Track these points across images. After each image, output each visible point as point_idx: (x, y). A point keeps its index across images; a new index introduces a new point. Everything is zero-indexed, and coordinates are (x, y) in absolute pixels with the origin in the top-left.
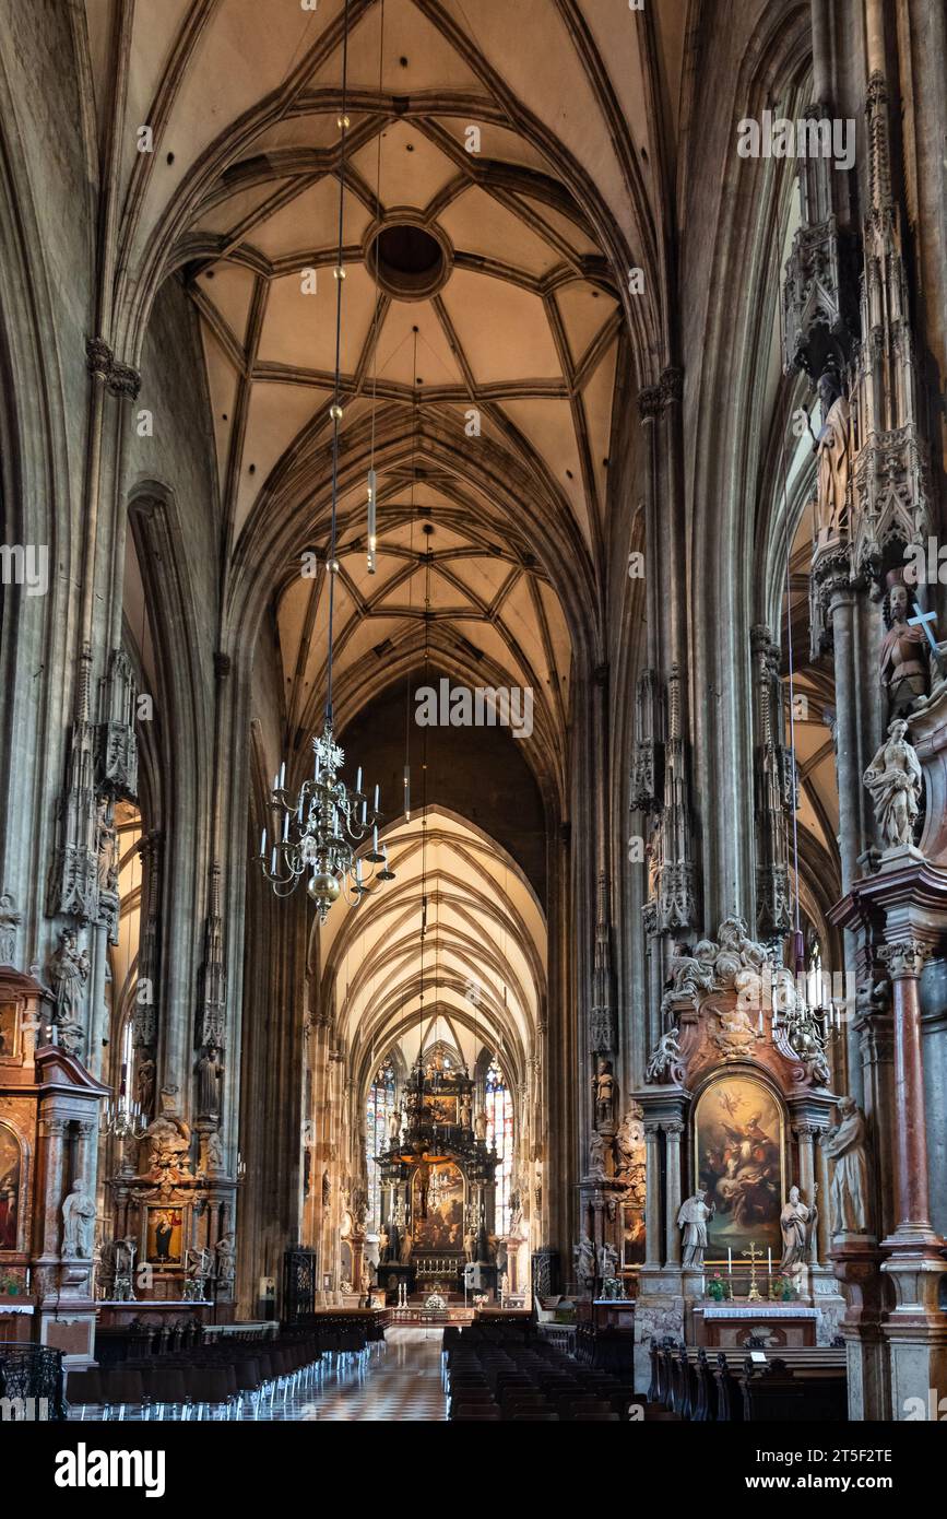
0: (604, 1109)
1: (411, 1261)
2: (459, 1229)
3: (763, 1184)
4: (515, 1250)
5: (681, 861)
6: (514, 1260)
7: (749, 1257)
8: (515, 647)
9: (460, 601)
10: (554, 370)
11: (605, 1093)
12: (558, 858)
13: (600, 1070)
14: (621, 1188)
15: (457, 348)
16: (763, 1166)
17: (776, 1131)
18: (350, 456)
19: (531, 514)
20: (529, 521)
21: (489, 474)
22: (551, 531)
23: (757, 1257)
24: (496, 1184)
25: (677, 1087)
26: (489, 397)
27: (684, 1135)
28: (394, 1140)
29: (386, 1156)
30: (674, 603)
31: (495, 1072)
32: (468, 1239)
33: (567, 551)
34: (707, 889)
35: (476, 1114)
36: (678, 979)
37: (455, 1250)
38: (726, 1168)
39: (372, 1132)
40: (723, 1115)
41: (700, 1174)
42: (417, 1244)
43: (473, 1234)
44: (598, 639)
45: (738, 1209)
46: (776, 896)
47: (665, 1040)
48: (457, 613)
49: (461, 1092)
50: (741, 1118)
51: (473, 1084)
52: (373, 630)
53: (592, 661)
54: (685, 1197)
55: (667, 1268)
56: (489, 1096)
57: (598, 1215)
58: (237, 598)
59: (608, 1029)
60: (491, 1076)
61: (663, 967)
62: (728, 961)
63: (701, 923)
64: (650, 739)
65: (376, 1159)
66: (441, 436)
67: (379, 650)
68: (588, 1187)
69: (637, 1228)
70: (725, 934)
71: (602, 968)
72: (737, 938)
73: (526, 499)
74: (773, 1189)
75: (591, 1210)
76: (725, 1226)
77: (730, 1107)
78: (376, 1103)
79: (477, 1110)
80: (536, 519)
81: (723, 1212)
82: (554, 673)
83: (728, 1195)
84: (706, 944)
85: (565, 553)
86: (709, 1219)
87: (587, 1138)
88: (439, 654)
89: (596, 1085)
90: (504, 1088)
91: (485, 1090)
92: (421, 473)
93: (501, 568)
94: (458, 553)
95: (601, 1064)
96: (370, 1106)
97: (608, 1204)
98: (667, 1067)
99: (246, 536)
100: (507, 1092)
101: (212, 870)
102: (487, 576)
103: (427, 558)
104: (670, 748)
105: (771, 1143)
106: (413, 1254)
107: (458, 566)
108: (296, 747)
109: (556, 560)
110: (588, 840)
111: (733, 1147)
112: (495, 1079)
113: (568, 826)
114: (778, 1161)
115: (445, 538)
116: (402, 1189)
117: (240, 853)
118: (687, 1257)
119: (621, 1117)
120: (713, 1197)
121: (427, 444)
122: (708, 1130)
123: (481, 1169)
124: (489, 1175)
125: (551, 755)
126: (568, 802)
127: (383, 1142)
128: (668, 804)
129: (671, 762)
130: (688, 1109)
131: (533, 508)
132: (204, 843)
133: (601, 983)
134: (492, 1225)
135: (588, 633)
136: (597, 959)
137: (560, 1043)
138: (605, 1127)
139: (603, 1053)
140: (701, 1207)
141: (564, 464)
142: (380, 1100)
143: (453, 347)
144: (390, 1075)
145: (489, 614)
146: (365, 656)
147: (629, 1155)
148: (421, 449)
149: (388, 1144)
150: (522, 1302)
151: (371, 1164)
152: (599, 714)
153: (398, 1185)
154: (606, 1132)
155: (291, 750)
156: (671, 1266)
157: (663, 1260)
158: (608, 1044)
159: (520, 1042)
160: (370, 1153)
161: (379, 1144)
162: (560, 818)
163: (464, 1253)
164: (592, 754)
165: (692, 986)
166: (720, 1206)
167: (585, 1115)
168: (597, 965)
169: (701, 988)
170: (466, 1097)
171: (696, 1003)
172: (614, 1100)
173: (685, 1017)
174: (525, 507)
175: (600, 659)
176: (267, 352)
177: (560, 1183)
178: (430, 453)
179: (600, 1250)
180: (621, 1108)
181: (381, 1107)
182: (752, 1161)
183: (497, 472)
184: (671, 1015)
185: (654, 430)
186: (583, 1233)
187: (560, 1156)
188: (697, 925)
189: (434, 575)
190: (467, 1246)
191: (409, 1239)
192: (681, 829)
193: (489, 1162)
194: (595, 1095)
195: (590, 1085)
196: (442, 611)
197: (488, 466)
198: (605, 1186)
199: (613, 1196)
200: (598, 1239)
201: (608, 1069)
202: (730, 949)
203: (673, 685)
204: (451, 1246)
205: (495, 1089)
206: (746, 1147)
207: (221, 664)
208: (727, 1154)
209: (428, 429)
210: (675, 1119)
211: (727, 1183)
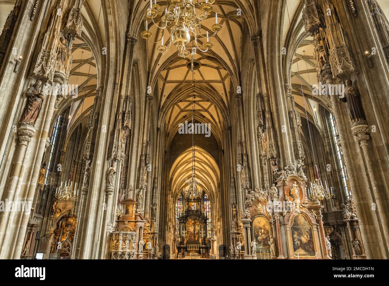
0: (235, 216)
1: (186, 245)
2: (198, 237)
3: (266, 238)
4: (213, 243)
5: (247, 176)
6: (213, 246)
7: (263, 253)
8: (212, 116)
9: (201, 108)
10: (219, 78)
11: (235, 212)
12: (222, 156)
13: (233, 207)
14: (239, 234)
15: (202, 76)
16: (266, 234)
17: (268, 227)
18: (182, 91)
19: (215, 99)
20: (215, 101)
21: (207, 93)
22: (219, 102)
23: (265, 253)
24: (207, 225)
25: (249, 219)
26: (208, 82)
27: (251, 228)
28: (182, 214)
29: (180, 218)
30: (243, 130)
31: (206, 196)
32: (200, 239)
33: (222, 106)
34: (252, 181)
35: (202, 207)
36: (248, 198)
37: (197, 242)
38: (259, 235)
39: (177, 212)
40: (258, 224)
41: (255, 236)
42: (188, 240)
43: (202, 238)
44: (229, 121)
45: (262, 243)
46: (265, 182)
47: (246, 210)
48: (200, 110)
49: (198, 202)
50: (261, 225)
51: (201, 199)
52: (183, 114)
53: (228, 126)
54: (252, 241)
55: (249, 255)
56: (205, 202)
57: (234, 240)
58: (161, 117)
59: (235, 199)
60: (205, 197)
61: (245, 195)
62: (257, 195)
63: (252, 187)
64: (240, 153)
65: (178, 219)
66: (198, 87)
67: (184, 117)
68: (232, 233)
69: (243, 243)
70: (256, 190)
71: (233, 186)
72: (258, 191)
73: (214, 97)
74: (268, 239)
75: (233, 239)
76: (259, 246)
77: (259, 223)
78: (178, 204)
79: (202, 206)
80: (216, 100)
81: (259, 244)
82: (220, 121)
83: (260, 240)
84: (253, 192)
85: (222, 107)
86: (256, 245)
87: (231, 222)
88: (196, 117)
89: (233, 211)
90: (208, 200)
91: (204, 201)
92: (194, 91)
93: (209, 103)
94: (200, 101)
95: (234, 206)
96: (177, 205)
97: (236, 237)
98: (247, 215)
99: (163, 107)
100: (209, 201)
101: (155, 168)
102: (206, 105)
103: (194, 102)
104: (244, 155)
105: (267, 230)
106: (187, 243)
107: (200, 103)
108: (168, 137)
109: (220, 107)
110: (229, 159)
111: (260, 230)
112: (206, 198)
113: (223, 151)
114: (269, 233)
115: (197, 99)
116: (184, 226)
117: (160, 164)
118: (253, 253)
119: (238, 218)
120: (257, 241)
121: (195, 88)
122: (255, 227)
123: (203, 221)
124: (205, 222)
125: (219, 136)
126: (223, 145)
127: (180, 214)
128: (244, 165)
129: (244, 158)
130: (251, 223)
131: (215, 98)
132: (154, 163)
133: (233, 189)
134: (207, 236)
135: (227, 120)
136: (232, 184)
137: (224, 196)
138: (235, 220)
139: (234, 204)
140: (255, 243)
141: (221, 92)
142: (179, 203)
143: (201, 76)
144: (181, 197)
145: (206, 111)
146: (181, 118)
147: (240, 226)
148: (194, 89)
149: (181, 215)
150: (215, 257)
151: (177, 219)
152: (230, 136)
153: (183, 225)
154: (236, 221)
155: (167, 137)
156: (250, 255)
157: (248, 253)
158: (235, 202)
159: (213, 191)
160: (176, 217)
161: (179, 214)
162: (222, 148)
163: (199, 243)
164: (229, 143)
165: (251, 200)
166: (259, 242)
167: (231, 217)
168: (232, 185)
169: (252, 200)
170: (199, 202)
171: (251, 203)
172: (237, 214)
173: (250, 205)
174: (214, 98)
175: (229, 125)
176: (168, 79)
177: (225, 229)
178: (196, 89)
179: (235, 248)
180: (238, 216)
181: (179, 205)
182: (264, 233)
183: (209, 92)
184: (247, 205)
185: (238, 100)
186: (231, 244)
187: (225, 223)
188: (251, 187)
189: (195, 104)
190: (200, 241)
191: (186, 239)
192: (247, 170)
193: (205, 219)
194: (233, 213)
195: (231, 211)
196: (197, 110)
197: (207, 91)
198: (235, 233)
199: (238, 236)
200: (235, 246)
201: (235, 207)
202: (257, 192)
203: (244, 144)
204: (196, 241)
205: (206, 201)
206: (263, 230)
207: (158, 129)
208: (259, 232)
209: (196, 86)
210: (249, 225)
211: (259, 238)
